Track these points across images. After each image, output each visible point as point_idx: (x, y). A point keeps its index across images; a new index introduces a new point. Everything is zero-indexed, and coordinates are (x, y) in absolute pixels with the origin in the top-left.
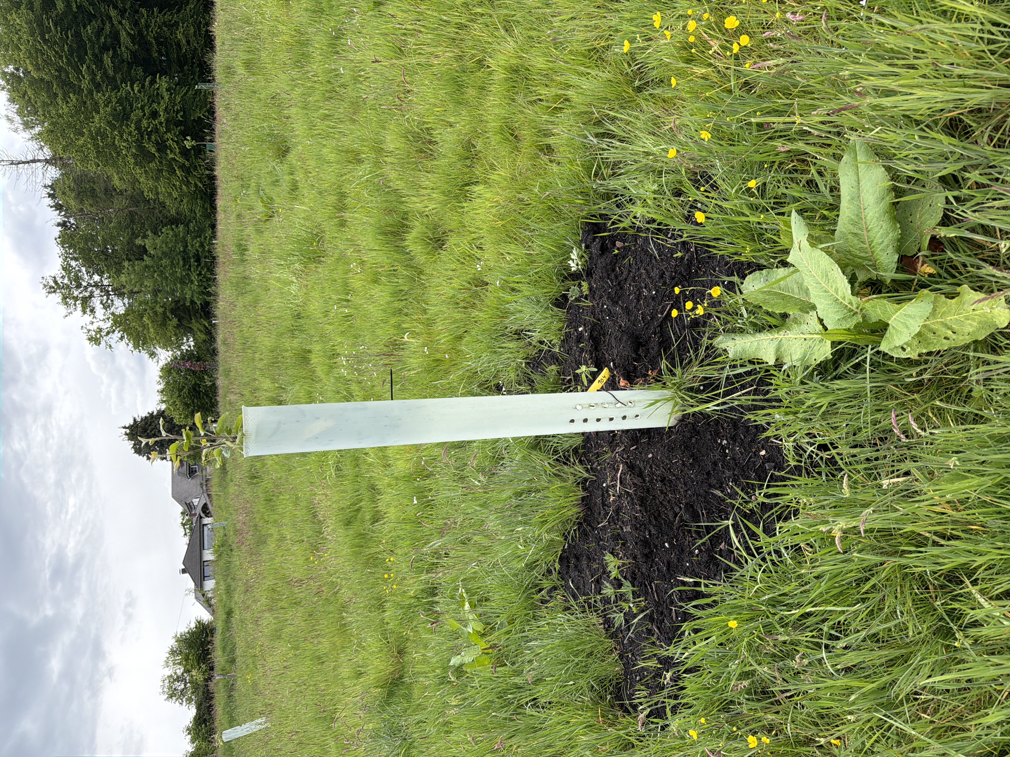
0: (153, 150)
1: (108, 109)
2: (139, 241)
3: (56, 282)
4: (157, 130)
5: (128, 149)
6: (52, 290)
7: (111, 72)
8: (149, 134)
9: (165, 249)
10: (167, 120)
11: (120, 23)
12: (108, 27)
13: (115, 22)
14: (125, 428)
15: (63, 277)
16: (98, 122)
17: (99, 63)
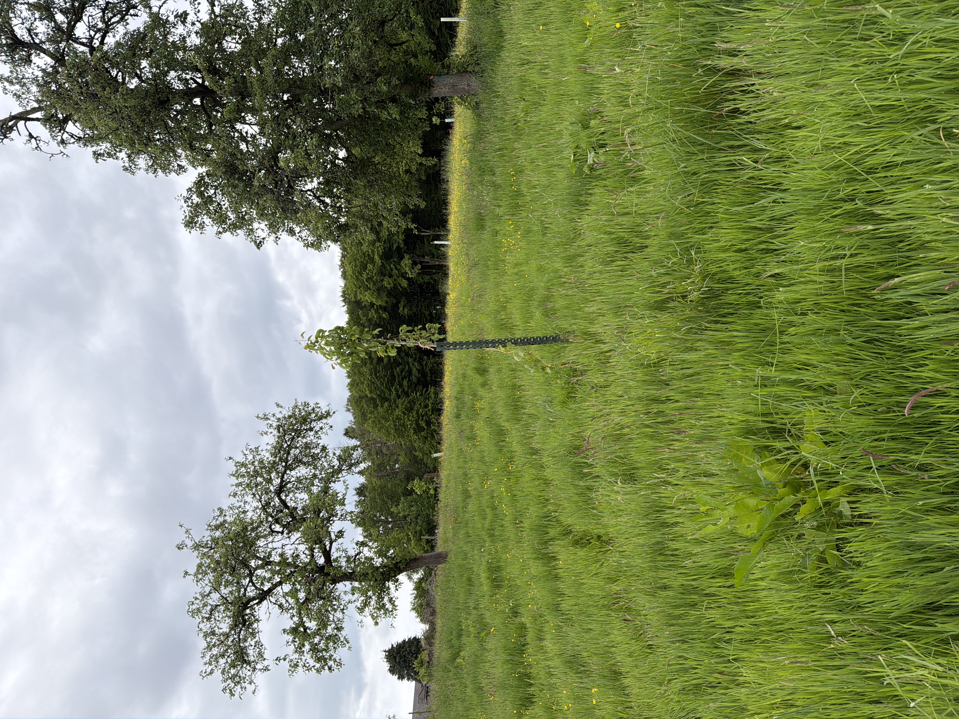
1: (403, 406)
4: (426, 414)
5: (411, 425)
7: (406, 389)
8: (423, 416)
10: (432, 408)
11: (413, 364)
12: (407, 367)
14: (385, 651)
16: (397, 412)
17: (401, 385)
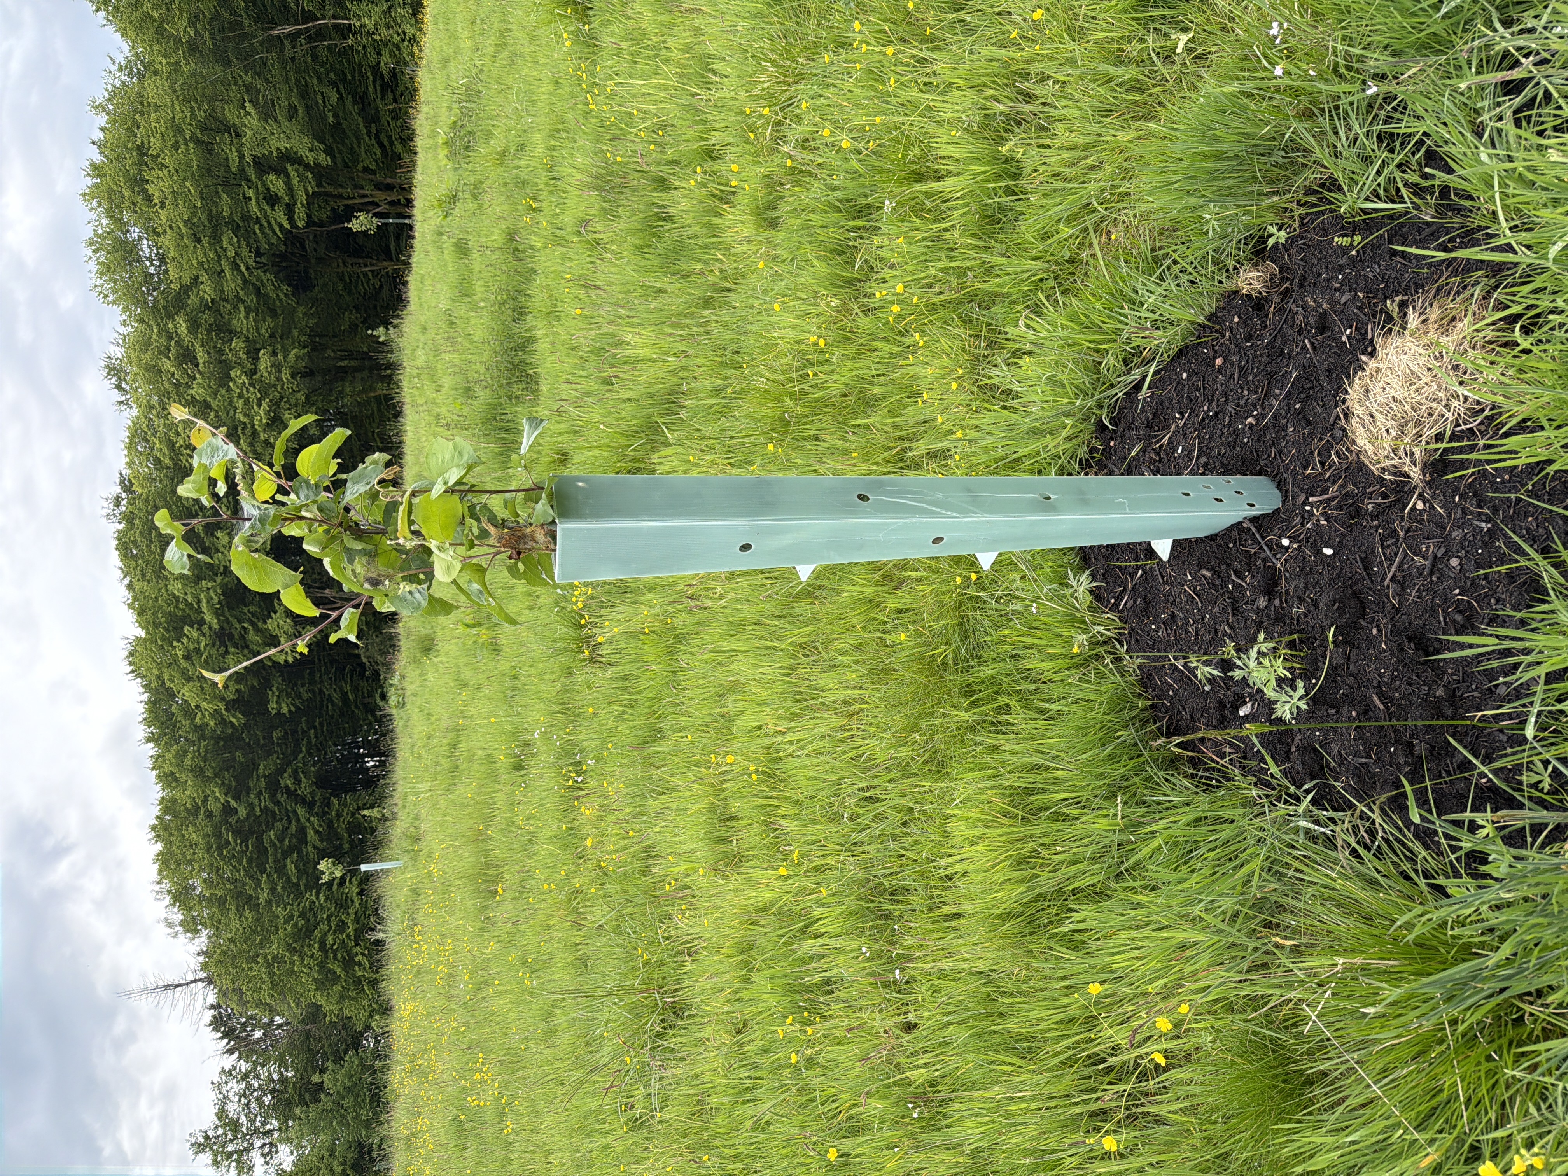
0: (339, 971)
1: (289, 929)
2: (316, 1078)
3: (207, 1137)
6: (199, 1148)
7: (295, 880)
8: (335, 952)
9: (348, 1084)
11: (308, 820)
12: (294, 823)
13: (303, 820)
15: (216, 1128)
17: (281, 870)
